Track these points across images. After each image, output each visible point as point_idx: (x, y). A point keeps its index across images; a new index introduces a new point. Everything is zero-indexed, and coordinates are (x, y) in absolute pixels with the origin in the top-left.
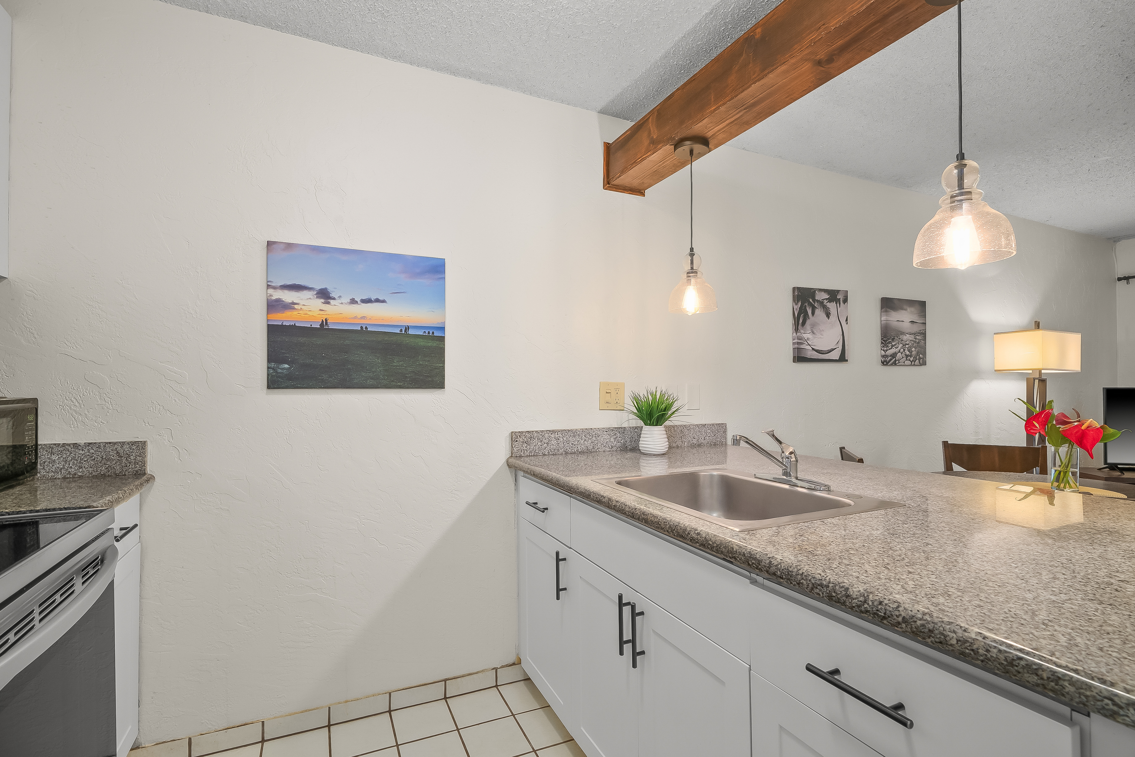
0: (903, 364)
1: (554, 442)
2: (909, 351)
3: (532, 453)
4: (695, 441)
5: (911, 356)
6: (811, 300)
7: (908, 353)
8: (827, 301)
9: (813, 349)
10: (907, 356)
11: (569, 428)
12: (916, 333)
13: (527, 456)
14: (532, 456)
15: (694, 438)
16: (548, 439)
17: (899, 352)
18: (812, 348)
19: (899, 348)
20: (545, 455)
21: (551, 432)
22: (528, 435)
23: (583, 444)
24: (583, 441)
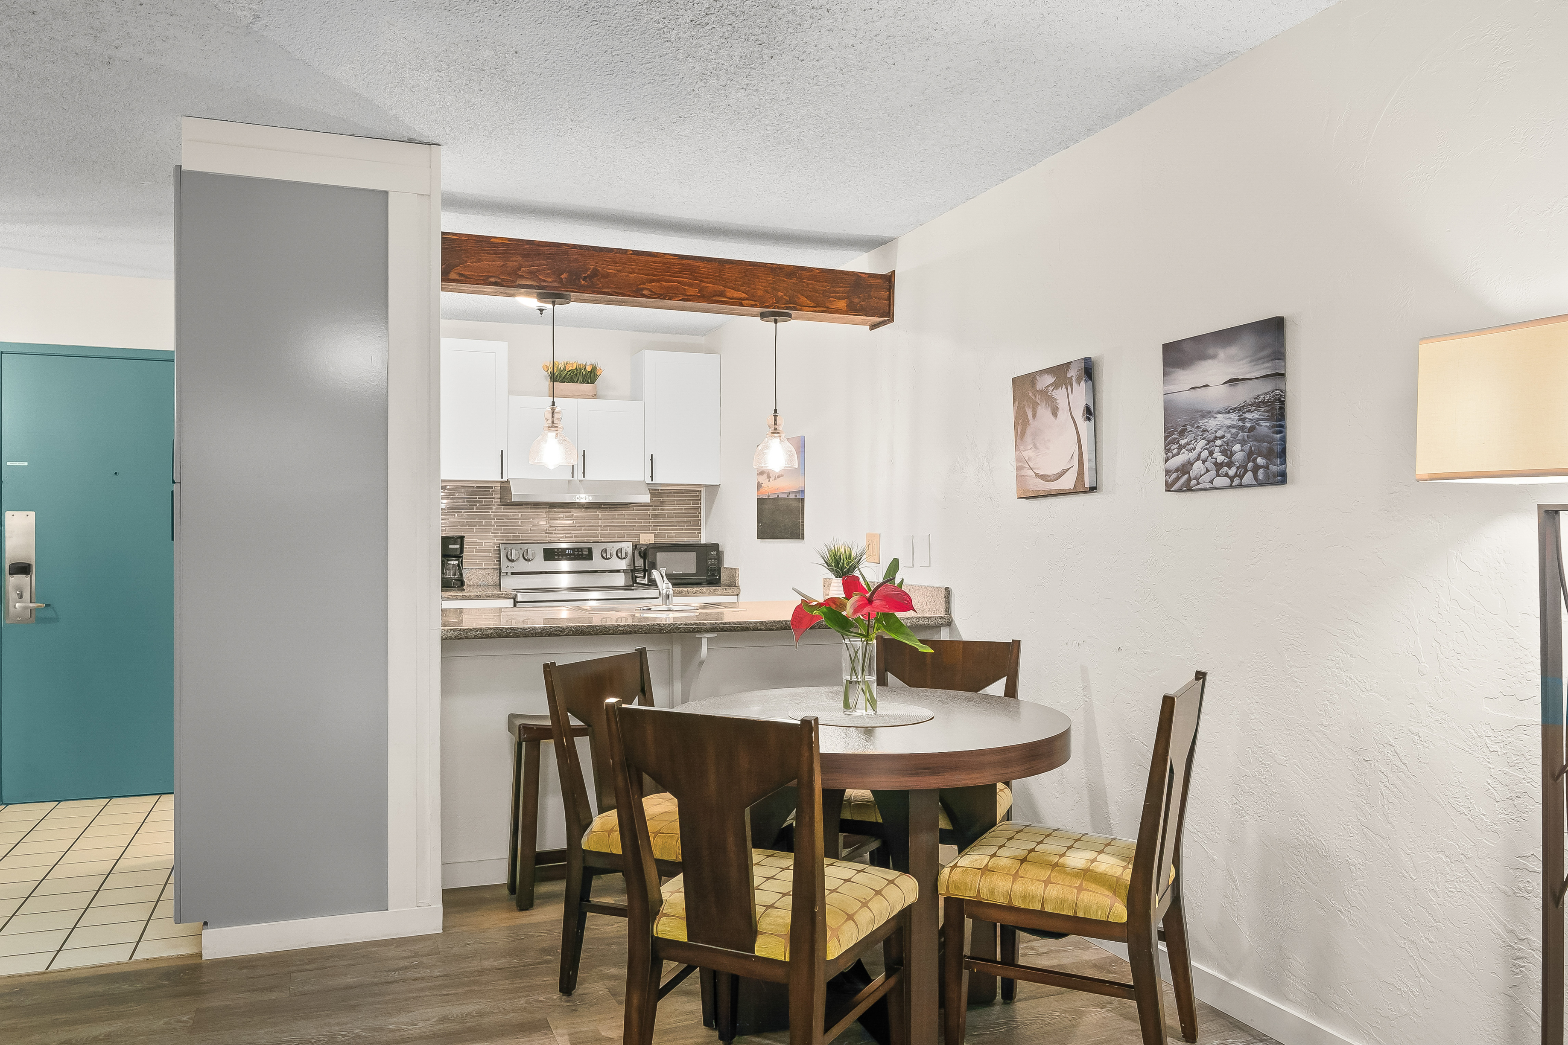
2: (1224, 452)
5: (1229, 465)
6: (1030, 394)
7: (1221, 458)
8: (1053, 388)
9: (1037, 475)
10: (1218, 466)
17: (1198, 458)
18: (1034, 472)
19: (1198, 449)
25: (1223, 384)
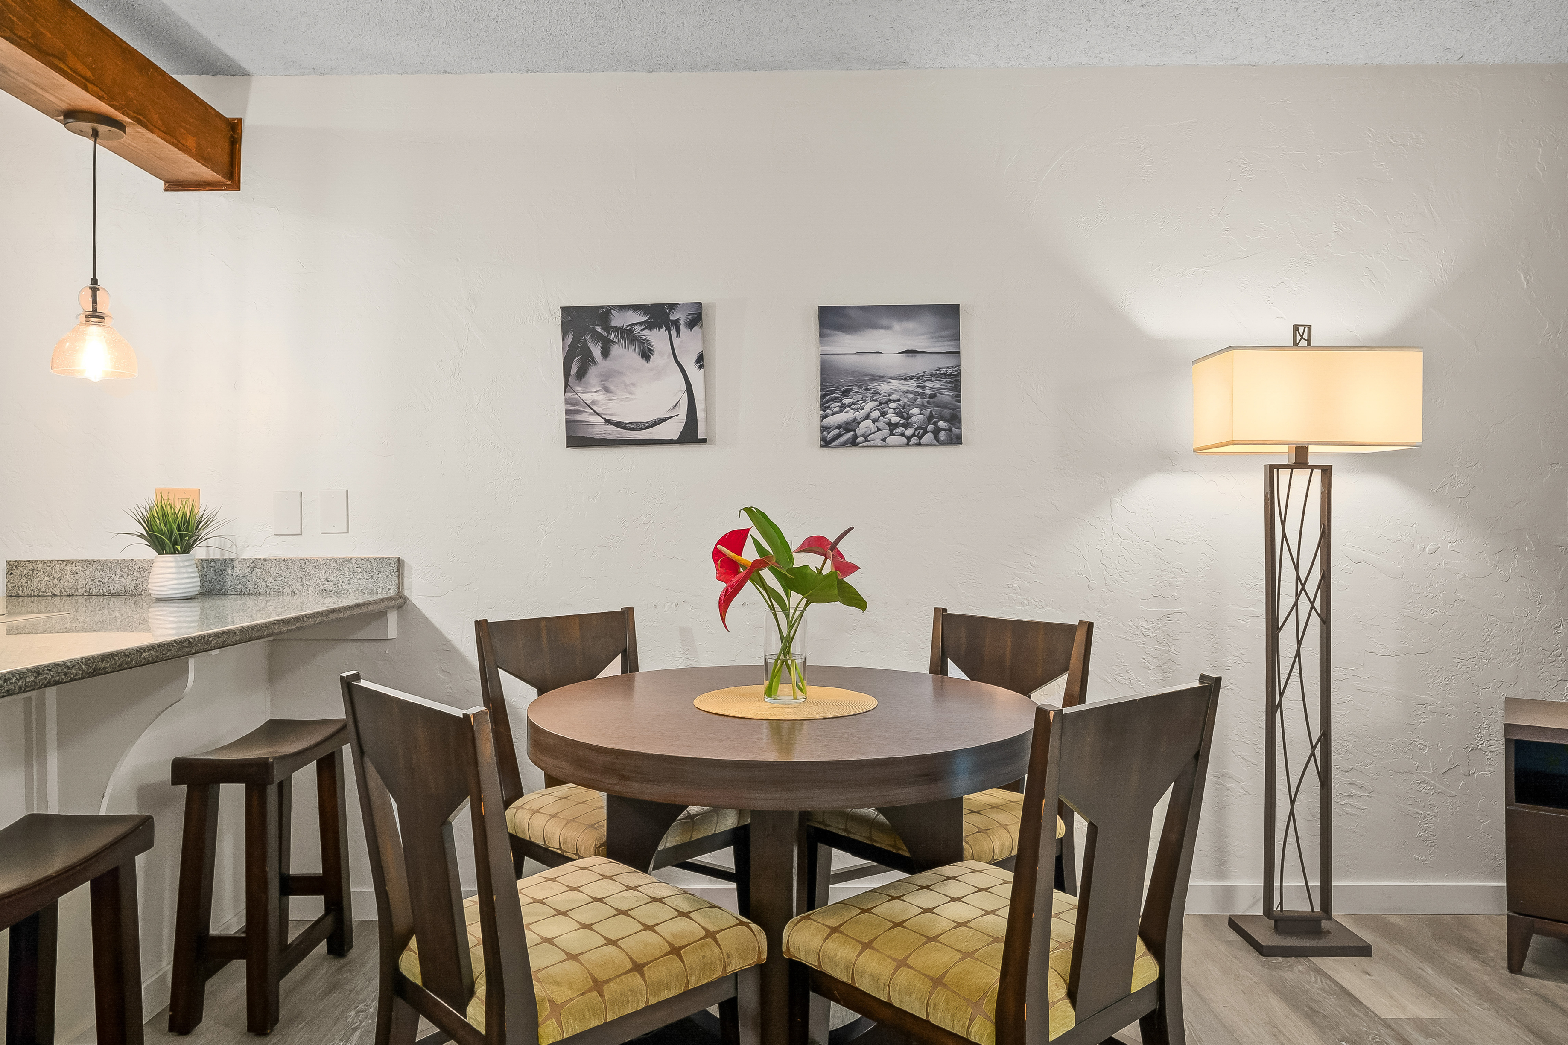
0: (879, 443)
1: (70, 577)
2: (899, 414)
3: (35, 592)
4: (329, 586)
5: (906, 426)
6: (599, 329)
7: (895, 419)
8: (643, 327)
9: (608, 421)
10: (892, 427)
11: (95, 558)
12: (923, 376)
13: (28, 596)
14: (34, 596)
15: (328, 581)
16: (61, 572)
17: (867, 417)
18: (604, 419)
19: (867, 409)
20: (54, 596)
21: (65, 563)
22: (30, 566)
23: (118, 582)
24: (118, 577)
25: (899, 353)
